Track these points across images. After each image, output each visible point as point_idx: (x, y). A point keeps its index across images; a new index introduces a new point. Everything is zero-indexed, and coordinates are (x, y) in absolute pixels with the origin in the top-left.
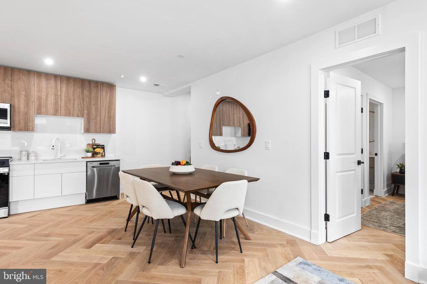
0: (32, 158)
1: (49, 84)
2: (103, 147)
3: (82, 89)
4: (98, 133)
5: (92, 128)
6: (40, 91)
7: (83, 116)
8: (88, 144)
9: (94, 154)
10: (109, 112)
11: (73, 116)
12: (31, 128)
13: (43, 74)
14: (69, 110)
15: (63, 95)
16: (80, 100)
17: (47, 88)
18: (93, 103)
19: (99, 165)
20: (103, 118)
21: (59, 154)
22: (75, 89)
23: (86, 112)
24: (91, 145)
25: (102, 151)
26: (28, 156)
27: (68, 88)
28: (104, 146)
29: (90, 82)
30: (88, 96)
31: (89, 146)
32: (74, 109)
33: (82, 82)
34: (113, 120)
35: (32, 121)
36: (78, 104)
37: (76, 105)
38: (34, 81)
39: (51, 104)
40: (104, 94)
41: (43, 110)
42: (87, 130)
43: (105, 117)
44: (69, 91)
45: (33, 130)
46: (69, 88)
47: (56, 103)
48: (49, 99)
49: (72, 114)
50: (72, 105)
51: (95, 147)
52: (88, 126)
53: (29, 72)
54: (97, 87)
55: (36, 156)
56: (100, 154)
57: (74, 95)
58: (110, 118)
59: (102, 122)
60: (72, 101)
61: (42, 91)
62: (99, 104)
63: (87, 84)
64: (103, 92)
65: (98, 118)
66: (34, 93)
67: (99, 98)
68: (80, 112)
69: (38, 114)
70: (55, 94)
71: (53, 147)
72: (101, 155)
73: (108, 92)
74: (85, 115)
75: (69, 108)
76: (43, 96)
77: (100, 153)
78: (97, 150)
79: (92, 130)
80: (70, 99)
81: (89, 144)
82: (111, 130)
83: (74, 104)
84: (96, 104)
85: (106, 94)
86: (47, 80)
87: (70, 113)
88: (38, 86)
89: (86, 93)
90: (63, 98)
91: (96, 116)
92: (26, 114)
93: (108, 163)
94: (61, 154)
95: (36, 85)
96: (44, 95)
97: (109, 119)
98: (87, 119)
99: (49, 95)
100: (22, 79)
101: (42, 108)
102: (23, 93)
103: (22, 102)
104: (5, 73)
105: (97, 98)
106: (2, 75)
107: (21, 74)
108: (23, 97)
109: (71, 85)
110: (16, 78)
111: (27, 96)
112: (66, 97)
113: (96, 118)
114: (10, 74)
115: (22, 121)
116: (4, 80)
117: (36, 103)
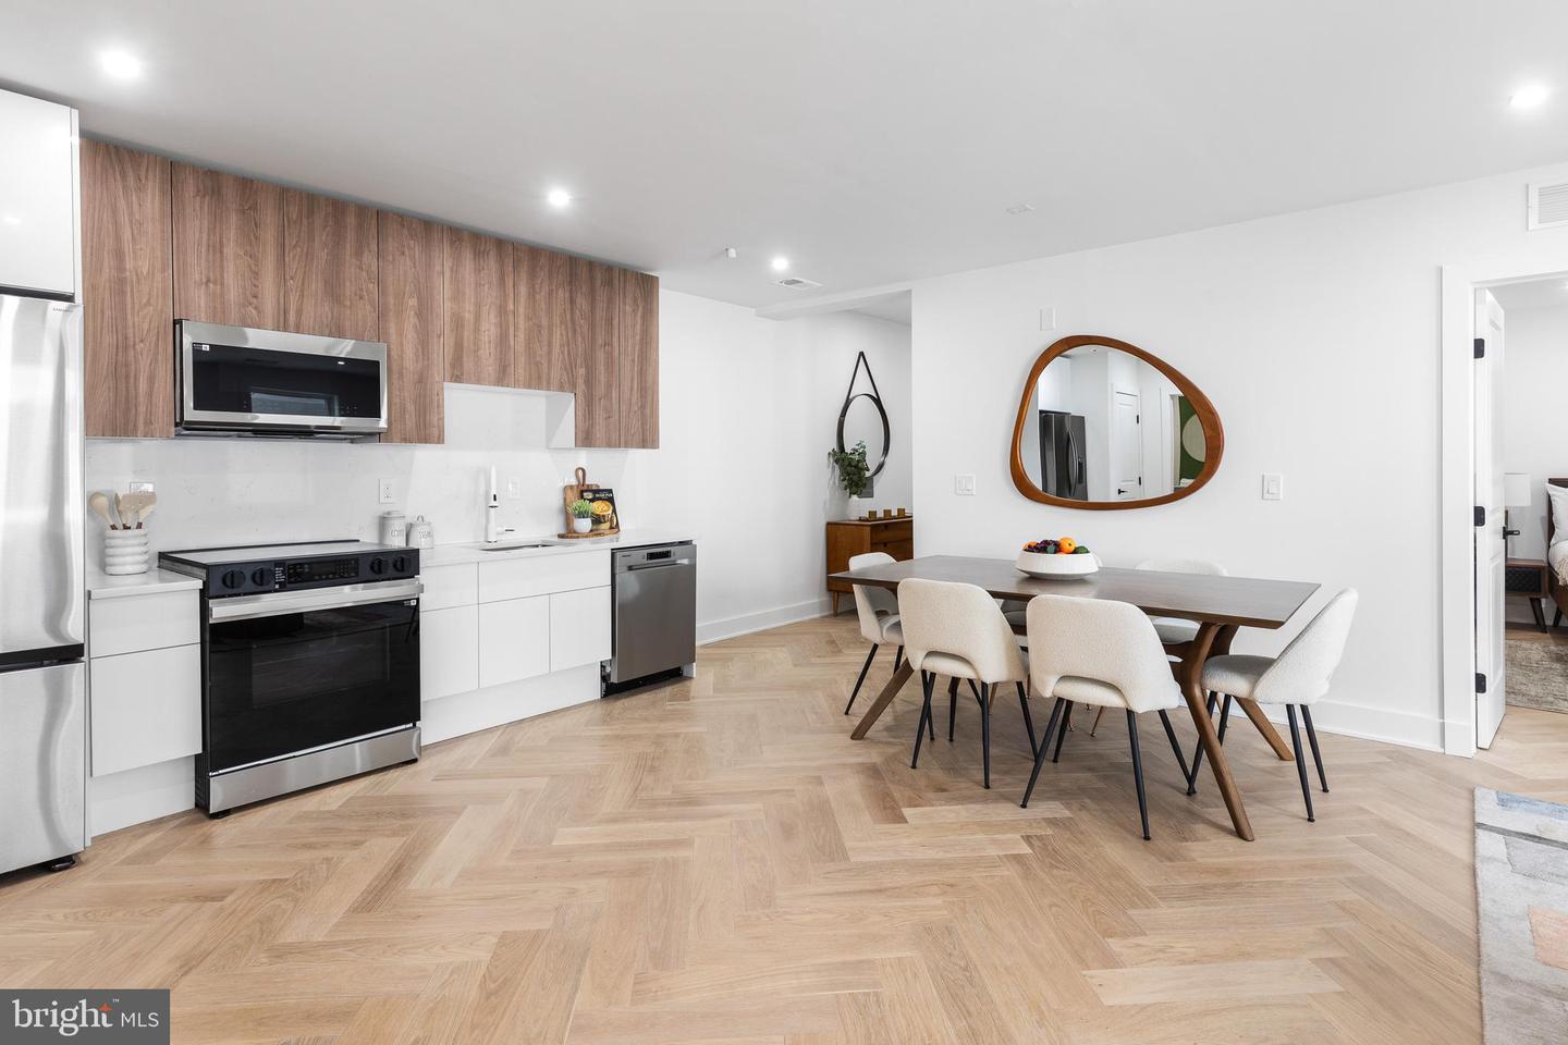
2: (607, 496)
3: (571, 291)
4: (615, 447)
5: (599, 432)
6: (457, 296)
7: (573, 388)
10: (642, 373)
11: (548, 388)
12: (435, 431)
14: (538, 365)
15: (521, 310)
16: (567, 330)
17: (479, 285)
18: (600, 341)
19: (645, 561)
20: (626, 395)
22: (552, 290)
23: (582, 371)
25: (610, 512)
27: (533, 287)
28: (610, 491)
29: (592, 264)
30: (587, 316)
31: (569, 492)
32: (549, 361)
33: (570, 265)
34: (653, 401)
35: (438, 407)
36: (562, 346)
37: (556, 349)
38: (442, 258)
39: (490, 342)
40: (627, 307)
41: (468, 364)
42: (586, 439)
43: (632, 389)
44: (538, 297)
45: (440, 440)
46: (537, 286)
47: (503, 339)
48: (484, 326)
49: (545, 382)
50: (545, 348)
52: (587, 424)
53: (428, 229)
54: (609, 283)
57: (549, 312)
58: (644, 393)
59: (624, 409)
60: (545, 332)
61: (464, 294)
62: (616, 344)
63: (584, 272)
64: (625, 304)
65: (614, 394)
66: (444, 306)
67: (616, 322)
68: (568, 374)
69: (456, 381)
70: (501, 307)
71: (495, 499)
73: (639, 301)
74: (581, 387)
75: (538, 359)
76: (467, 315)
79: (598, 435)
80: (540, 326)
81: (571, 487)
82: (646, 436)
83: (550, 344)
84: (608, 344)
85: (632, 310)
86: (478, 254)
87: (539, 378)
88: (451, 278)
89: (582, 306)
90: (521, 323)
91: (609, 386)
92: (420, 383)
93: (666, 555)
95: (448, 274)
96: (469, 312)
97: (641, 397)
99: (485, 310)
100: (407, 253)
101: (465, 359)
102: (413, 302)
103: (410, 335)
104: (360, 226)
105: (610, 321)
106: (350, 235)
107: (405, 231)
108: (411, 320)
109: (542, 275)
110: (391, 245)
111: (424, 313)
112: (528, 318)
113: (608, 395)
114: (374, 231)
115: (410, 407)
116: (359, 253)
117: (449, 340)
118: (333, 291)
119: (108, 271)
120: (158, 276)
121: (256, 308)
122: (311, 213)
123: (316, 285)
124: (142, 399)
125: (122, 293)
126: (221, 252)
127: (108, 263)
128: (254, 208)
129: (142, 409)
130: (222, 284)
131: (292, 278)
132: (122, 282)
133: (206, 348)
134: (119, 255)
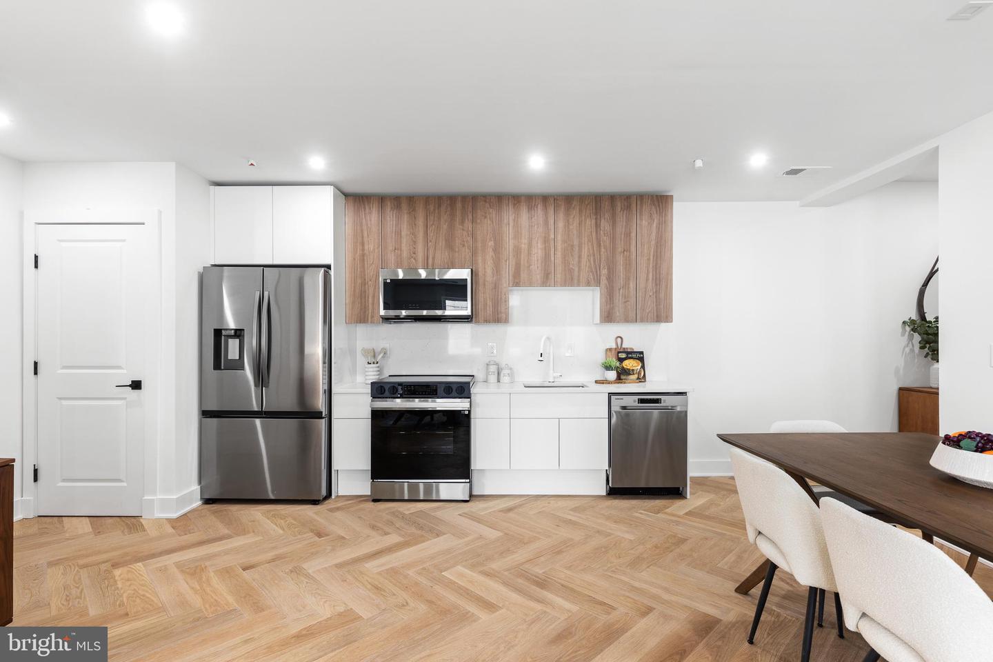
0: (505, 379)
1: (534, 216)
2: (640, 356)
3: (596, 219)
4: (631, 322)
5: (619, 311)
6: (517, 235)
7: (598, 283)
8: (607, 350)
9: (622, 374)
10: (657, 268)
11: (579, 285)
12: (503, 316)
13: (523, 198)
14: (571, 271)
15: (559, 237)
16: (592, 245)
17: (531, 226)
18: (620, 249)
19: (636, 404)
20: (642, 284)
21: (551, 371)
22: (582, 221)
23: (604, 272)
24: (613, 352)
25: (639, 367)
26: (499, 374)
27: (568, 221)
28: (642, 353)
29: (613, 198)
30: (609, 233)
31: (609, 353)
32: (579, 267)
33: (596, 201)
34: (667, 288)
35: (505, 301)
36: (589, 256)
37: (584, 259)
38: (508, 215)
39: (538, 260)
40: (644, 222)
41: (524, 275)
42: (608, 317)
43: (647, 280)
44: (571, 227)
45: (506, 321)
46: (571, 220)
47: (546, 257)
48: (534, 251)
49: (576, 281)
50: (577, 259)
51: (623, 356)
52: (608, 306)
53: (499, 200)
54: (628, 207)
55: (511, 375)
56: (633, 374)
57: (580, 235)
58: (658, 282)
59: (640, 294)
60: (576, 250)
61: (521, 234)
62: (633, 249)
63: (606, 205)
64: (641, 219)
65: (632, 285)
66: (509, 243)
67: (633, 235)
68: (593, 274)
69: (515, 286)
70: (545, 237)
71: (541, 356)
72: (636, 376)
73: (655, 216)
74: (604, 281)
75: (571, 266)
76: (523, 246)
77: (635, 372)
78: (628, 364)
79: (618, 314)
80: (572, 246)
81: (610, 350)
82: (662, 314)
83: (580, 257)
84: (627, 250)
85: (649, 223)
86: (530, 208)
87: (572, 279)
88: (514, 225)
89: (604, 227)
90: (559, 246)
91: (627, 279)
92: (495, 288)
93: (657, 401)
94: (554, 372)
95: (511, 224)
96: (525, 244)
97: (656, 285)
98: (607, 288)
99: (534, 243)
100: (488, 217)
101: (522, 273)
102: (491, 243)
103: (490, 263)
104: (463, 207)
105: (628, 235)
106: (458, 213)
107: (487, 205)
108: (490, 253)
109: (575, 212)
110: (480, 213)
111: (497, 250)
112: (564, 242)
113: (626, 286)
114: (470, 209)
115: (489, 303)
116: (462, 222)
117: (512, 262)
118: (450, 246)
119: (359, 252)
120: (376, 251)
121: (415, 259)
122: (440, 206)
123: (442, 243)
124: (370, 306)
125: (363, 260)
126: (401, 234)
127: (359, 247)
128: (414, 210)
129: (370, 311)
130: (401, 250)
131: (430, 241)
132: (363, 255)
133: (388, 281)
134: (363, 244)
